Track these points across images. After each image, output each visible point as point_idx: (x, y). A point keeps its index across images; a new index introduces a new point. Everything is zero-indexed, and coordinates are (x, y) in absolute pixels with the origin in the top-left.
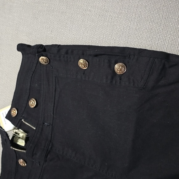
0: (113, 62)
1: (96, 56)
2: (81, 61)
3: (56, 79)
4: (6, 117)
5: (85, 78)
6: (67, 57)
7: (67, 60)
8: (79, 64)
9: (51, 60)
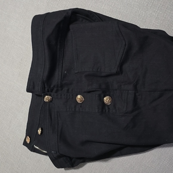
0: (102, 96)
1: (89, 92)
2: (79, 96)
3: (58, 113)
4: (23, 144)
5: (82, 110)
6: (67, 95)
7: (67, 97)
8: (77, 98)
9: (54, 99)
